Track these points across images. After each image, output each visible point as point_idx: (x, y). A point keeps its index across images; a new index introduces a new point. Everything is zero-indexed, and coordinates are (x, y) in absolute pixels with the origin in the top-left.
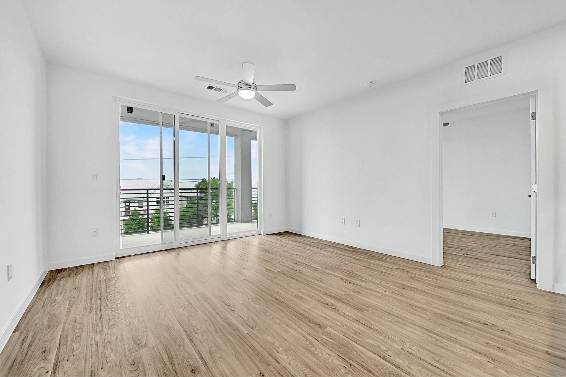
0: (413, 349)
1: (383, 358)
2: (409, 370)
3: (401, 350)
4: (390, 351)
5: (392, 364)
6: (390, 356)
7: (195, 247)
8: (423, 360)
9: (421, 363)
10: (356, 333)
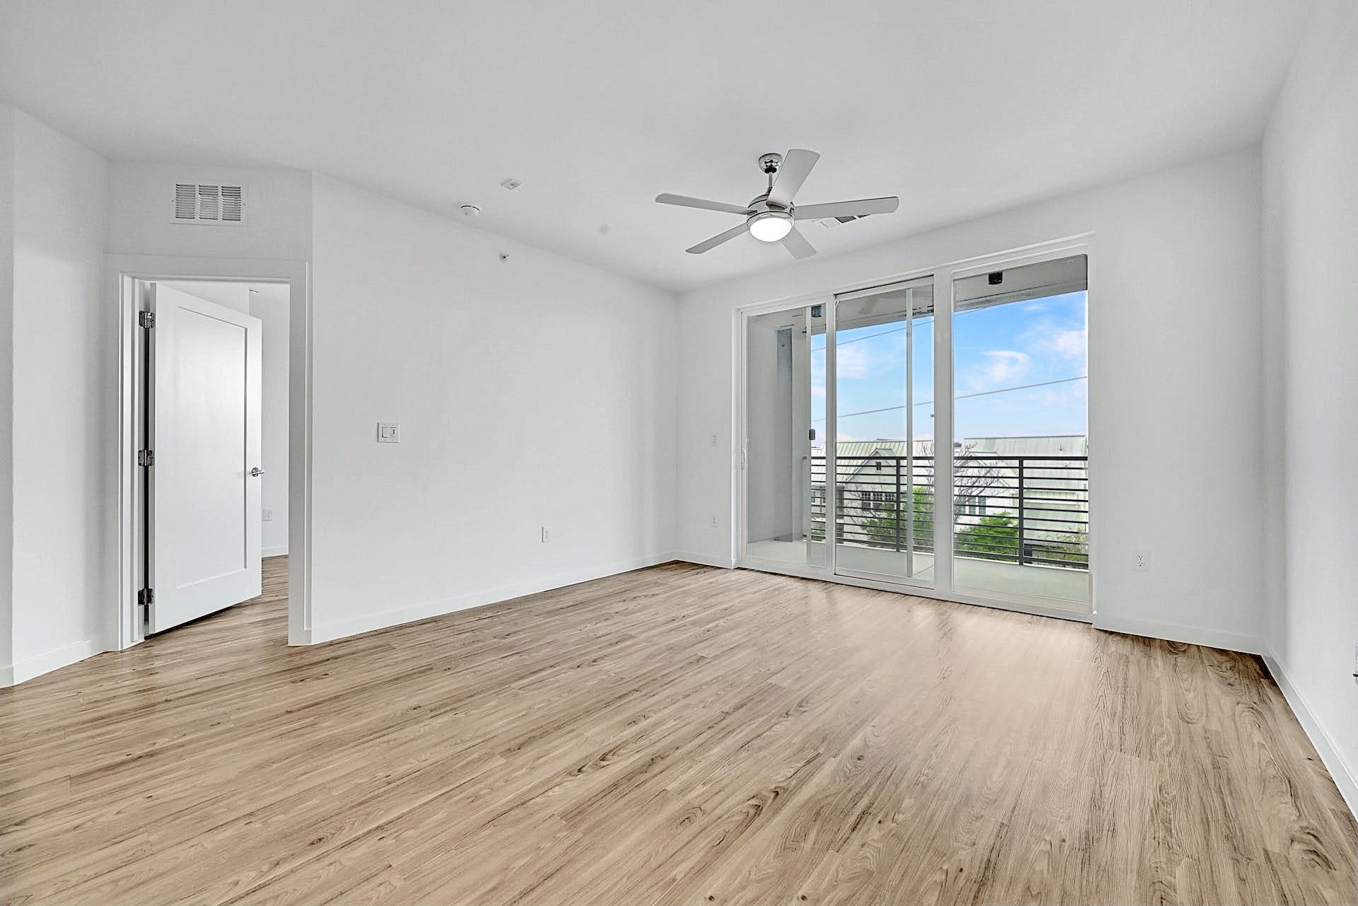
0: (378, 889)
1: (380, 828)
2: (326, 861)
3: (386, 863)
4: (392, 844)
5: (359, 839)
6: (379, 839)
7: (851, 589)
8: (338, 896)
9: (331, 890)
10: (475, 798)
